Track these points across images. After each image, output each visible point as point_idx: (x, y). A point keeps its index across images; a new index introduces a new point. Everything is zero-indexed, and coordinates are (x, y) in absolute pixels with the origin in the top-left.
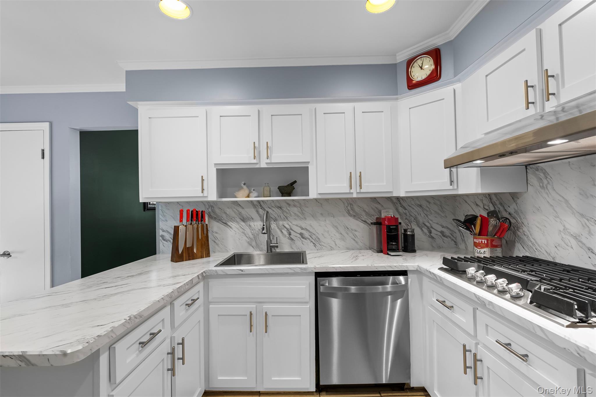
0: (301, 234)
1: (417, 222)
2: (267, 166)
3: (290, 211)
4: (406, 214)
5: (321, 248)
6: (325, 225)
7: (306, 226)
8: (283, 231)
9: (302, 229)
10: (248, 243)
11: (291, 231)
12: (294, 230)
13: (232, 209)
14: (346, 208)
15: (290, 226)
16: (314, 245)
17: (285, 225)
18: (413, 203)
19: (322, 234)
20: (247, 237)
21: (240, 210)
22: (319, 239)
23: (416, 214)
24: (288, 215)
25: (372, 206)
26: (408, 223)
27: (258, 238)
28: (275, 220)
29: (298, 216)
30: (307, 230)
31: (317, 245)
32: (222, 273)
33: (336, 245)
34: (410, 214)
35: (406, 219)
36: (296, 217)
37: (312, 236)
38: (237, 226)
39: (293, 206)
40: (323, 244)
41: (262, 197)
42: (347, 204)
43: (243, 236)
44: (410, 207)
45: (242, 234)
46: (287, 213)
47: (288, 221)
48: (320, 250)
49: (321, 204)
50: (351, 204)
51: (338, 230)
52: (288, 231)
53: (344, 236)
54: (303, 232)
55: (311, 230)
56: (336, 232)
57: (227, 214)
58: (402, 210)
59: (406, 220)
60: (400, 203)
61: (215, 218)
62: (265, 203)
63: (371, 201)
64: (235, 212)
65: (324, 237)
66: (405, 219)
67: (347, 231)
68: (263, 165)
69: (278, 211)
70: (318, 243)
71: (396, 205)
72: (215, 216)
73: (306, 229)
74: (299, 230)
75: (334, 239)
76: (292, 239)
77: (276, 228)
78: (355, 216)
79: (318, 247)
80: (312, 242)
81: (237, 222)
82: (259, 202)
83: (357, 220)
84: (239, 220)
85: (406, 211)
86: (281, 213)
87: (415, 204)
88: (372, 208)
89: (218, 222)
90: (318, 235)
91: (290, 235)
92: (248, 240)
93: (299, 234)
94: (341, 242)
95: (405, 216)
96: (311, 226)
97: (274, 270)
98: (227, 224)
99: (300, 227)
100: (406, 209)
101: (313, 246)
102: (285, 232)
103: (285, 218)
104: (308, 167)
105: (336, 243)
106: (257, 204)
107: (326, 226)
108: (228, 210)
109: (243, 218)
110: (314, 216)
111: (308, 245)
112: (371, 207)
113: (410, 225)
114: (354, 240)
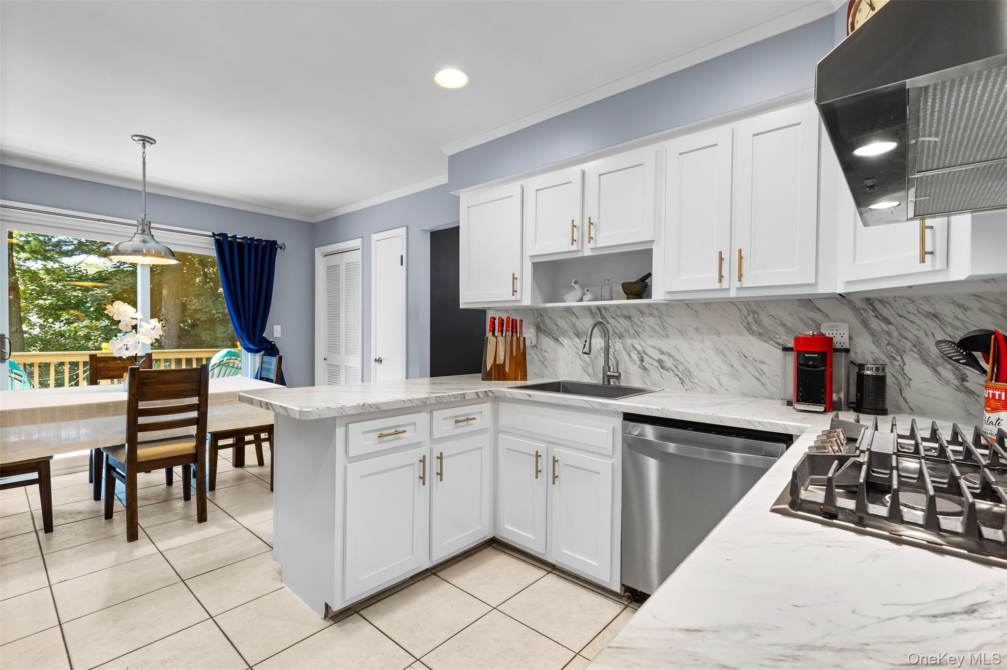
0: (660, 362)
1: (920, 353)
2: (593, 253)
3: (644, 324)
4: (889, 334)
5: (691, 387)
6: (702, 348)
7: (669, 349)
8: (632, 354)
9: (662, 353)
10: (583, 368)
11: (644, 355)
12: (650, 355)
13: (564, 319)
14: (744, 319)
15: (642, 347)
16: (681, 382)
17: (635, 345)
18: (911, 308)
19: (696, 364)
20: (582, 360)
21: (575, 320)
22: (690, 372)
23: (921, 334)
24: (640, 330)
25: (801, 315)
26: (893, 354)
27: (595, 362)
28: (621, 337)
29: (656, 332)
30: (670, 355)
31: (686, 383)
32: (510, 396)
33: (721, 384)
34: (900, 335)
35: (889, 344)
36: (653, 334)
37: (677, 366)
38: (570, 344)
39: (649, 315)
40: (696, 381)
41: (599, 301)
42: (747, 311)
43: (577, 358)
44: (904, 319)
45: (576, 355)
46: (638, 326)
47: (640, 340)
48: (690, 390)
49: (696, 312)
50: (754, 312)
51: (726, 359)
52: (639, 356)
53: (736, 370)
54: (664, 358)
55: (677, 356)
56: (721, 361)
57: (559, 327)
58: (879, 324)
59: (889, 347)
60: (875, 310)
61: (545, 331)
62: (607, 310)
63: (800, 306)
64: (568, 324)
65: (700, 369)
66: (887, 345)
67: (744, 361)
68: (587, 253)
69: (625, 324)
70: (688, 378)
71: (861, 314)
72: (545, 329)
73: (669, 353)
74: (657, 355)
75: (718, 375)
76: (645, 369)
77: (622, 349)
78: (763, 334)
79: (687, 385)
80: (677, 375)
81: (570, 337)
82: (599, 308)
83: (765, 341)
84: (572, 335)
85: (891, 327)
86: (629, 326)
87: (918, 311)
88: (802, 320)
89: (547, 336)
90: (687, 365)
91: (642, 361)
92: (583, 365)
93: (656, 360)
94: (730, 380)
95: (887, 337)
96: (677, 349)
97: (566, 400)
98: (557, 340)
99: (658, 350)
100: (890, 323)
101: (679, 382)
102: (635, 357)
103: (636, 334)
104: (652, 249)
105: (721, 381)
106: (597, 312)
107: (704, 351)
108: (560, 320)
109: (578, 332)
110: (682, 333)
111: (671, 382)
112: (800, 318)
113: (898, 358)
114: (758, 379)
